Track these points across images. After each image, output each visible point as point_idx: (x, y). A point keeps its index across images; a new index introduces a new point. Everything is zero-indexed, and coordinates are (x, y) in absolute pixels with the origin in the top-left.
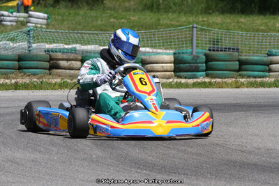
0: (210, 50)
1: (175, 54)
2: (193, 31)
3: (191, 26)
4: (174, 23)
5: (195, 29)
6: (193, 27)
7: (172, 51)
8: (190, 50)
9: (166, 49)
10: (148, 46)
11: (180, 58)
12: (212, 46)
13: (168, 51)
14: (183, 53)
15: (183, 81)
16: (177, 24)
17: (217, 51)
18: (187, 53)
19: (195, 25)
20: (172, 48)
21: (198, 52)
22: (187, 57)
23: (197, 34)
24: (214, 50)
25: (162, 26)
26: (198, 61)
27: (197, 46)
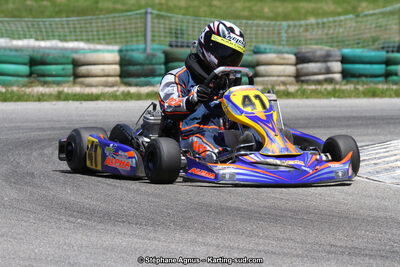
0: (171, 46)
1: (120, 51)
2: (146, 19)
3: (143, 11)
4: (119, 6)
5: (149, 16)
6: (146, 13)
7: (116, 48)
8: (142, 46)
9: (108, 44)
10: (82, 40)
11: (127, 58)
12: (174, 39)
13: (110, 47)
14: (132, 50)
15: (133, 90)
16: (124, 8)
17: (182, 46)
18: (138, 50)
19: (149, 10)
20: (116, 43)
21: (154, 49)
22: (138, 56)
23: (153, 22)
24: (177, 46)
25: (101, 10)
26: (154, 61)
27: (153, 41)
